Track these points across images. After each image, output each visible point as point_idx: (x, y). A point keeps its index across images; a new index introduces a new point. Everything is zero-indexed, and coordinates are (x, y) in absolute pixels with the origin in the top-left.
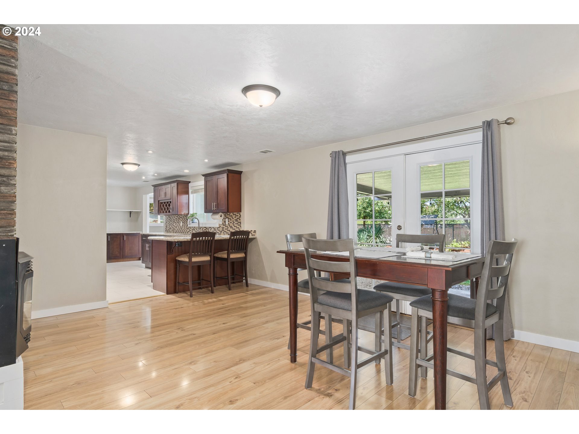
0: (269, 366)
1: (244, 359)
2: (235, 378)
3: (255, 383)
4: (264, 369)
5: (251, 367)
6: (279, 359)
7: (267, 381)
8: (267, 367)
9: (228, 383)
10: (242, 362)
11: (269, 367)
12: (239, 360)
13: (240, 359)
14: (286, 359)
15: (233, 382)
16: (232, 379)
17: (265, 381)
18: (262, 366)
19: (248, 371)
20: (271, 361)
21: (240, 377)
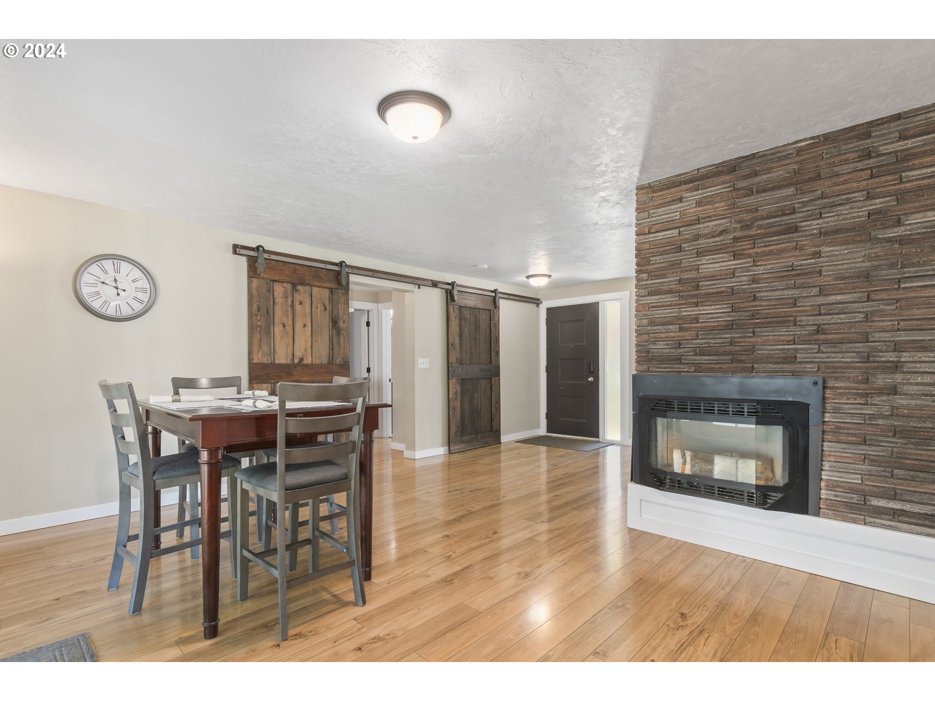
0: (406, 573)
1: (446, 583)
2: (452, 557)
3: (426, 551)
4: (413, 568)
5: (433, 571)
6: (388, 584)
7: (410, 554)
8: (409, 571)
9: (457, 551)
10: (448, 578)
11: (407, 570)
12: (454, 581)
13: (452, 583)
14: (377, 584)
15: (452, 552)
16: (454, 555)
17: (413, 554)
18: (417, 573)
19: (436, 565)
20: (401, 581)
21: (445, 558)
